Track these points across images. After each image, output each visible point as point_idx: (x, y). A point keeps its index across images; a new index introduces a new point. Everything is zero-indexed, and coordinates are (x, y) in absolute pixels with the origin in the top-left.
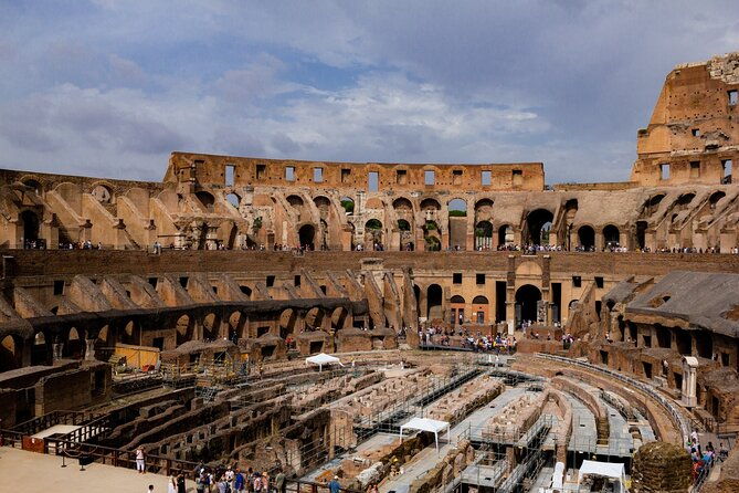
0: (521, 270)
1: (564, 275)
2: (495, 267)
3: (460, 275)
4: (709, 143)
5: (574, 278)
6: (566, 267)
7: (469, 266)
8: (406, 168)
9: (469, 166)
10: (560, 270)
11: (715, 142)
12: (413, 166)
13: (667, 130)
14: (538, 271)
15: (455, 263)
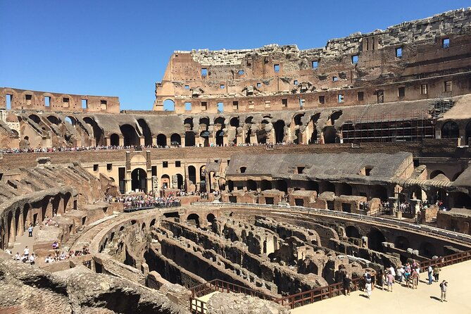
0: (134, 160)
1: (158, 161)
2: (117, 159)
3: (97, 165)
4: (194, 93)
5: (164, 162)
6: (158, 157)
7: (102, 160)
8: (32, 94)
9: (74, 96)
10: (155, 159)
11: (198, 93)
12: (36, 93)
13: (173, 84)
14: (144, 160)
15: (94, 159)
